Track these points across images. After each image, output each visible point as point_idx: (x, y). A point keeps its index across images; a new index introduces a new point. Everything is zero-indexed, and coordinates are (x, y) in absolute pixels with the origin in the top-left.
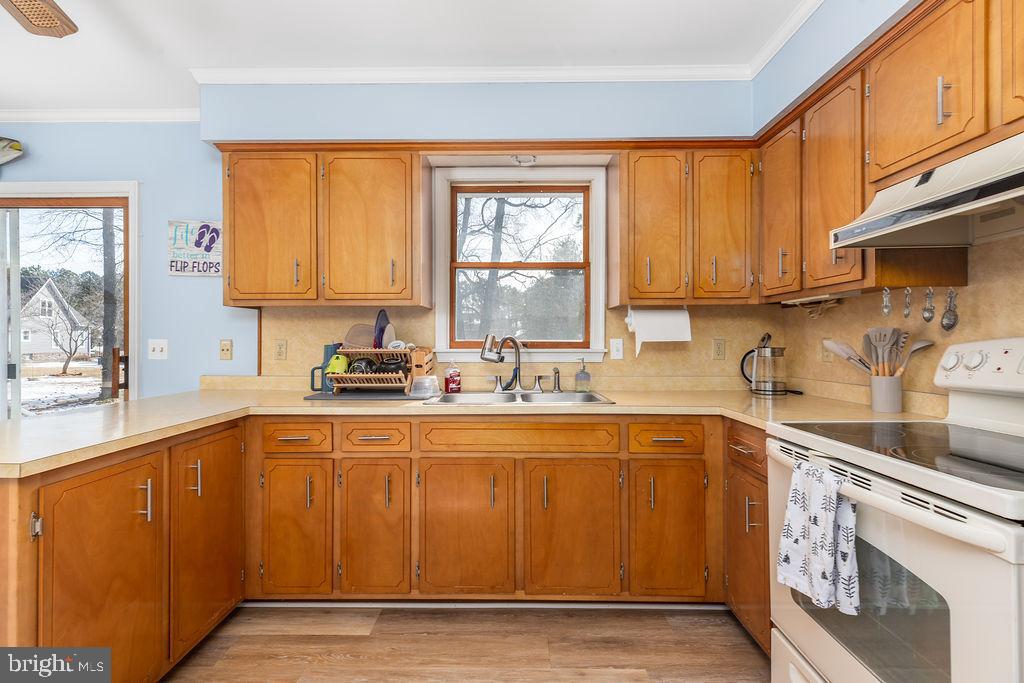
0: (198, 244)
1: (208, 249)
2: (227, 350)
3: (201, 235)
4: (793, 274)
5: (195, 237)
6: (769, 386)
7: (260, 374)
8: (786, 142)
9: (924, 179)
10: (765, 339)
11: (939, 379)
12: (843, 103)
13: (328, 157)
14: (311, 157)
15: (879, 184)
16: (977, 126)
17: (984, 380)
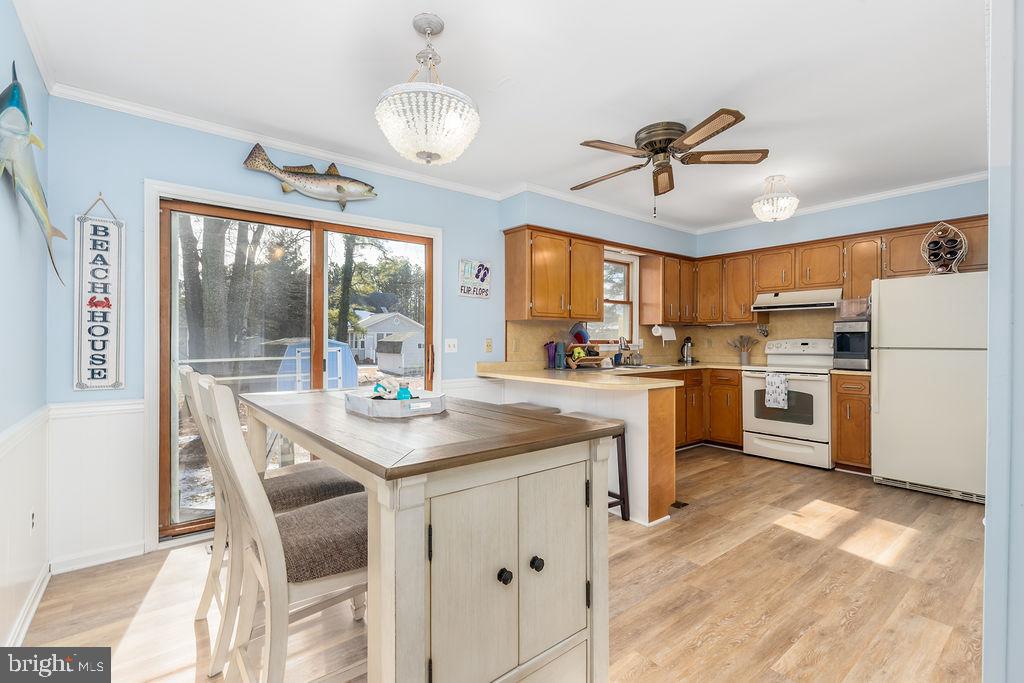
0: (477, 276)
1: (483, 280)
2: (489, 346)
3: (479, 271)
4: (718, 314)
5: (476, 272)
6: (690, 359)
7: (507, 360)
8: (714, 266)
9: (776, 295)
10: (688, 339)
11: (767, 351)
12: (744, 262)
13: (573, 241)
14: (566, 240)
15: (759, 292)
16: (792, 286)
17: (781, 351)
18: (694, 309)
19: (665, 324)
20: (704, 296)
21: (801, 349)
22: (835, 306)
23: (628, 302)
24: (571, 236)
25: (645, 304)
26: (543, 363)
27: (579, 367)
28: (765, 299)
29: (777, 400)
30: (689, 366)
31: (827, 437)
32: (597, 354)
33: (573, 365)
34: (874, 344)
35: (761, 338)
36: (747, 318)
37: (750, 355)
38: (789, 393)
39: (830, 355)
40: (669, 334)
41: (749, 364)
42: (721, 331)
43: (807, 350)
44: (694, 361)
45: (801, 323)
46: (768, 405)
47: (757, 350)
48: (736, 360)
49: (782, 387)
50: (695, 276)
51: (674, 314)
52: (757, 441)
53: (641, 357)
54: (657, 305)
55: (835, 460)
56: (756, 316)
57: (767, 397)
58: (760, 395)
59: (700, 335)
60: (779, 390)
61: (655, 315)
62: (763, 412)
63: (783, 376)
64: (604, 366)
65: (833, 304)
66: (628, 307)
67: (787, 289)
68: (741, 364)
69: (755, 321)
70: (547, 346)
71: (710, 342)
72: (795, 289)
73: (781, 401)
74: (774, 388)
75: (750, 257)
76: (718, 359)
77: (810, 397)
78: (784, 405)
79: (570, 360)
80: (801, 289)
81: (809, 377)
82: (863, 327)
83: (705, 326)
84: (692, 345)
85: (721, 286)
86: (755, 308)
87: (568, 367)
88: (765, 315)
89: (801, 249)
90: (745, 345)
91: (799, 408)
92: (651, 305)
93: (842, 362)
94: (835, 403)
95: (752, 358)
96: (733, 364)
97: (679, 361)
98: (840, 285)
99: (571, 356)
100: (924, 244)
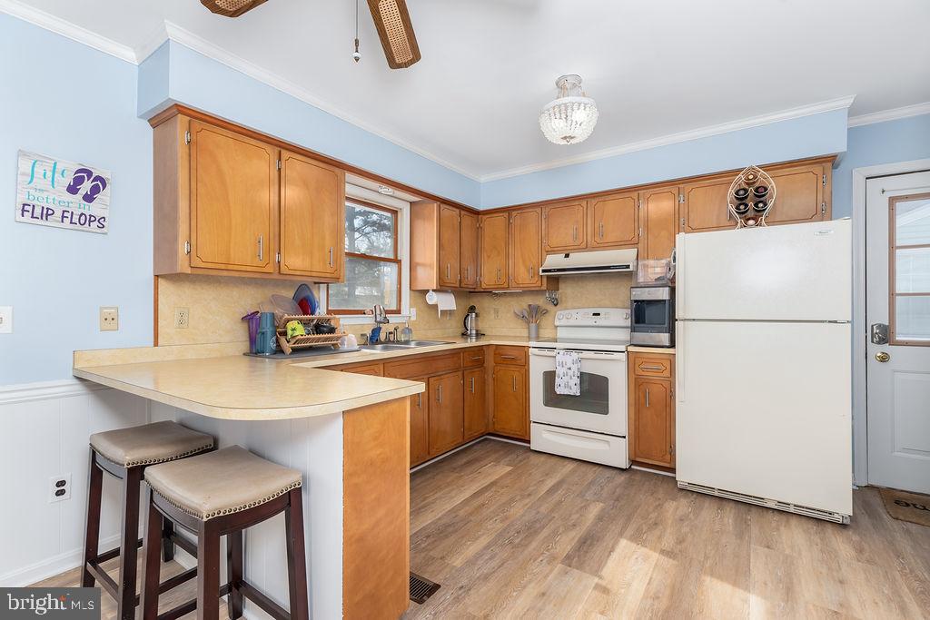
0: (72, 189)
1: (89, 198)
2: (110, 320)
3: (78, 181)
4: (504, 279)
5: (69, 180)
6: (474, 332)
7: (156, 344)
8: (500, 220)
9: (567, 256)
10: (472, 309)
11: (557, 323)
12: (532, 216)
13: (285, 154)
14: (271, 151)
15: (548, 252)
16: (584, 245)
17: (572, 322)
18: (478, 273)
19: (441, 289)
20: (489, 257)
21: (592, 321)
22: (631, 269)
23: (397, 261)
24: (281, 146)
25: (418, 264)
26: (244, 345)
27: (295, 351)
28: (554, 261)
29: (568, 385)
30: (472, 342)
31: (624, 430)
32: (332, 330)
33: (287, 347)
34: (679, 314)
35: (550, 307)
36: (535, 283)
37: (538, 327)
38: (582, 375)
39: (627, 327)
40: (447, 302)
41: (538, 338)
42: (509, 299)
43: (600, 321)
44: (479, 335)
45: (594, 289)
46: (559, 391)
47: (545, 321)
48: (525, 333)
49: (574, 368)
50: (478, 231)
51: (452, 277)
52: (546, 435)
53: (410, 330)
54: (431, 266)
55: (633, 458)
56: (545, 280)
57: (558, 381)
58: (550, 377)
59: (484, 304)
60: (571, 373)
61: (428, 278)
62: (553, 399)
63: (575, 355)
64: (346, 347)
65: (628, 267)
66: (394, 267)
67: (579, 249)
68: (529, 338)
69: (544, 287)
70: (251, 319)
71: (497, 312)
72: (586, 248)
73: (573, 386)
74: (564, 370)
75: (538, 210)
76: (505, 332)
77: (605, 380)
78: (576, 391)
79: (283, 340)
80: (594, 249)
81: (603, 356)
82: (663, 294)
83: (488, 293)
84: (477, 315)
85: (507, 244)
86: (544, 271)
87: (279, 351)
88: (554, 280)
89: (594, 201)
90: (534, 315)
91: (593, 394)
92: (424, 265)
93: (642, 337)
94: (632, 386)
95: (541, 331)
96: (521, 338)
97: (463, 334)
98: (635, 244)
99: (285, 334)
100: (731, 192)
